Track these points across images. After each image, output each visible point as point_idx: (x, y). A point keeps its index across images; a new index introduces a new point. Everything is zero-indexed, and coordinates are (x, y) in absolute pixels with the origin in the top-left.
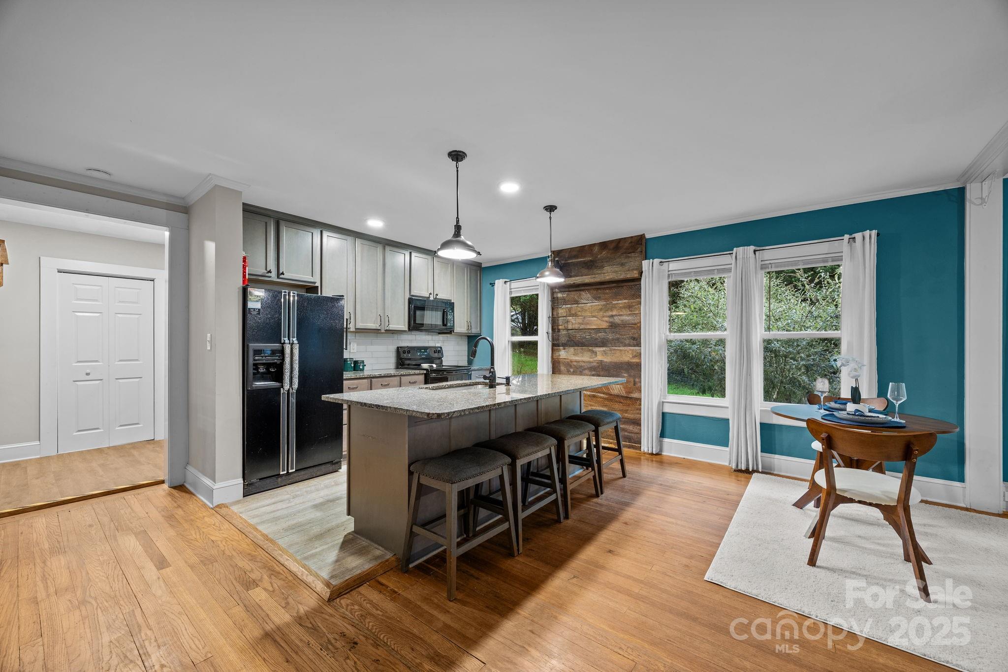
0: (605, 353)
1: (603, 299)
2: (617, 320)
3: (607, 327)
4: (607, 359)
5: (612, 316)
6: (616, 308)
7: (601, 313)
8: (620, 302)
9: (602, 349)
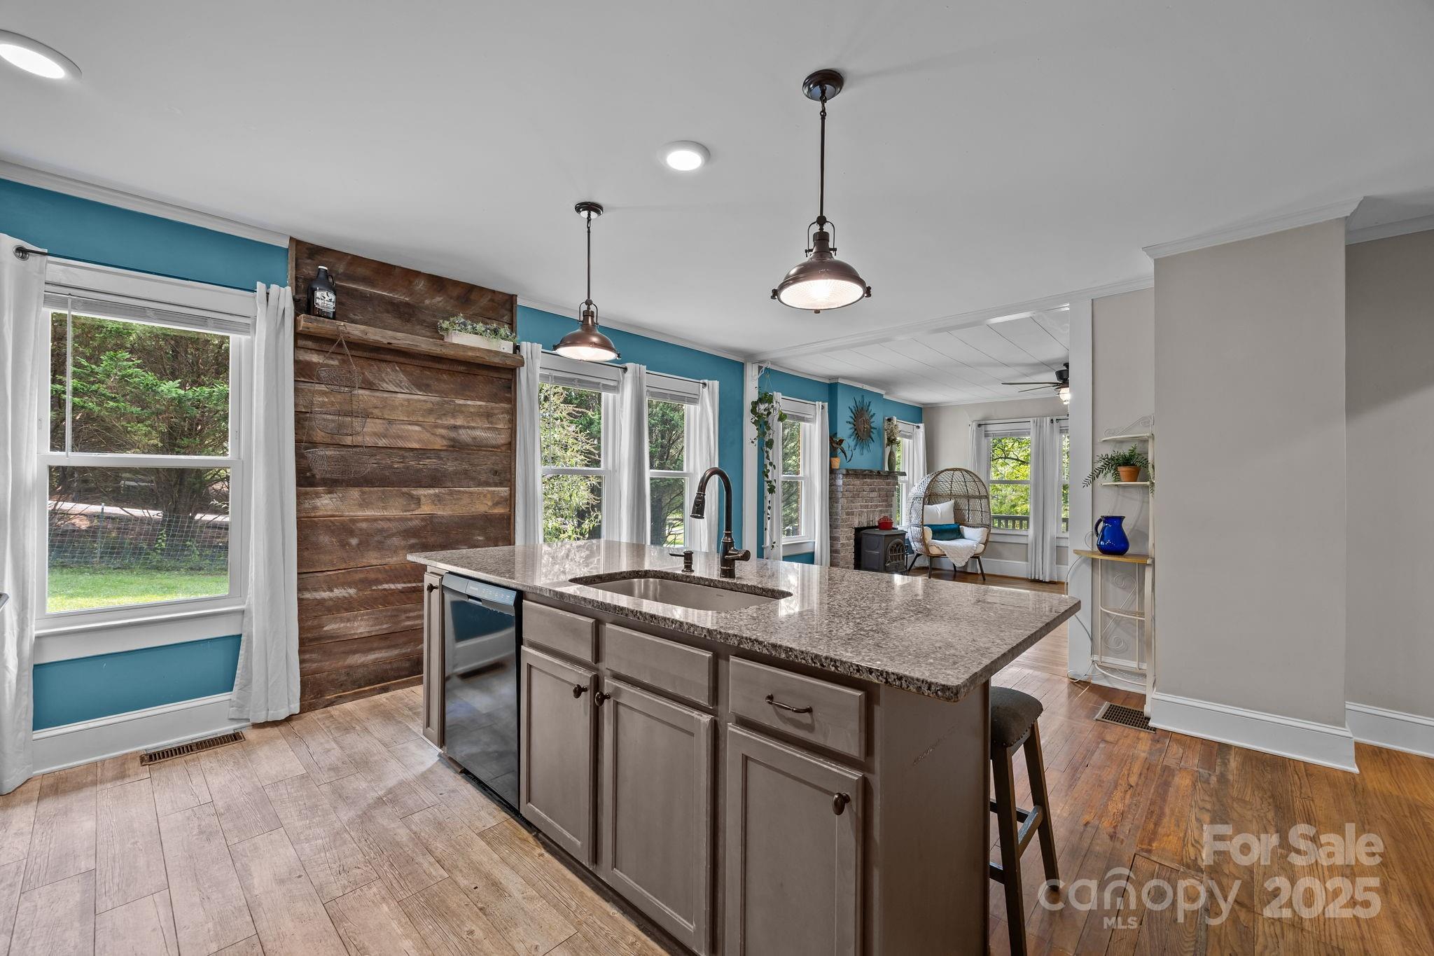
0: (438, 499)
1: (436, 392)
2: (464, 435)
3: (444, 448)
4: (443, 512)
5: (455, 428)
6: (462, 412)
7: (431, 419)
8: (469, 402)
9: (431, 491)
